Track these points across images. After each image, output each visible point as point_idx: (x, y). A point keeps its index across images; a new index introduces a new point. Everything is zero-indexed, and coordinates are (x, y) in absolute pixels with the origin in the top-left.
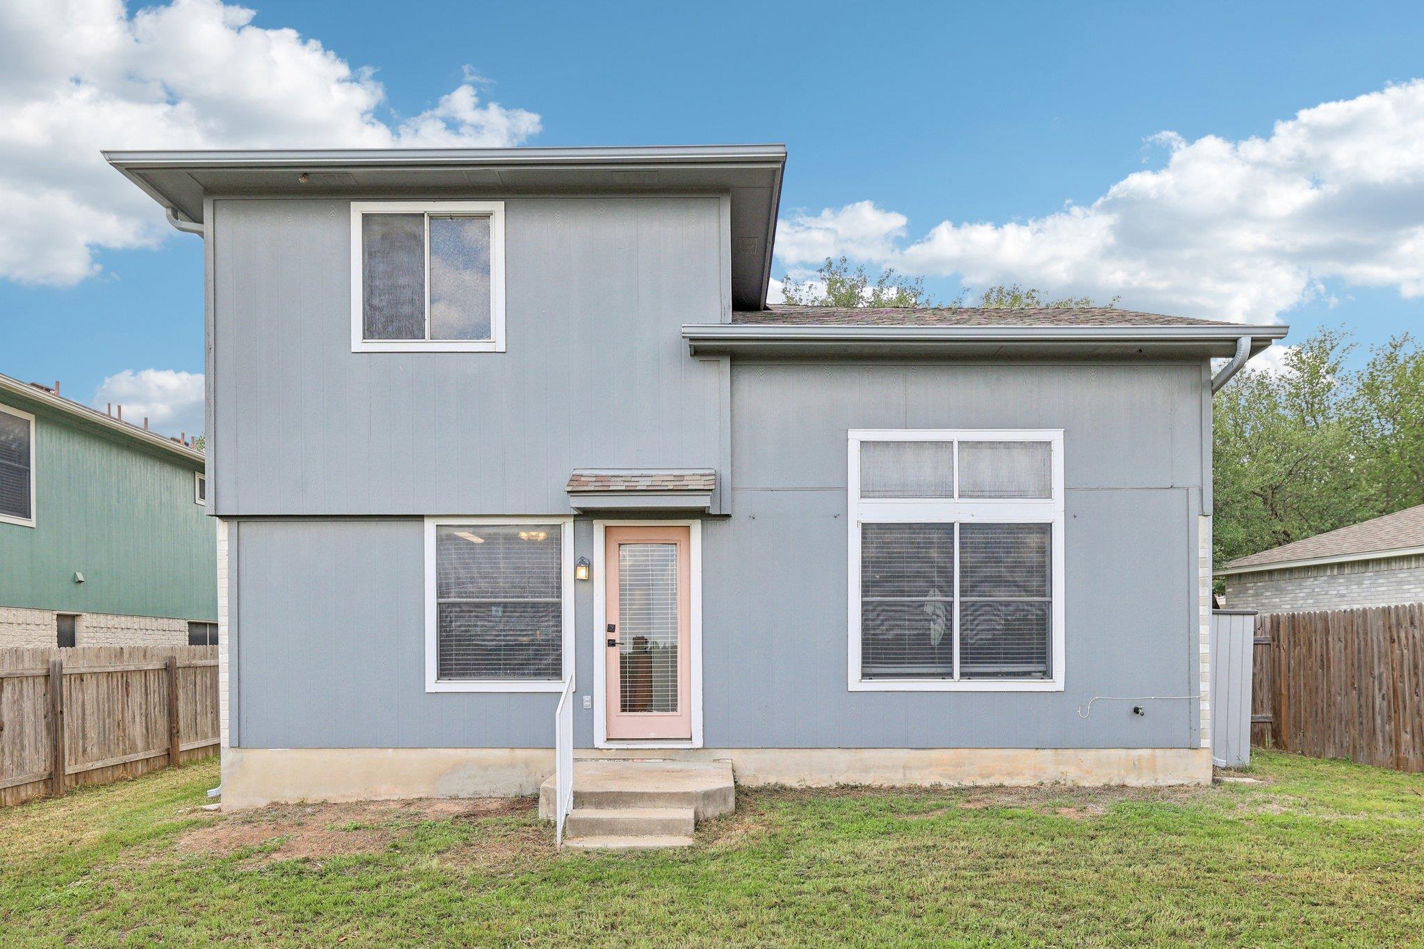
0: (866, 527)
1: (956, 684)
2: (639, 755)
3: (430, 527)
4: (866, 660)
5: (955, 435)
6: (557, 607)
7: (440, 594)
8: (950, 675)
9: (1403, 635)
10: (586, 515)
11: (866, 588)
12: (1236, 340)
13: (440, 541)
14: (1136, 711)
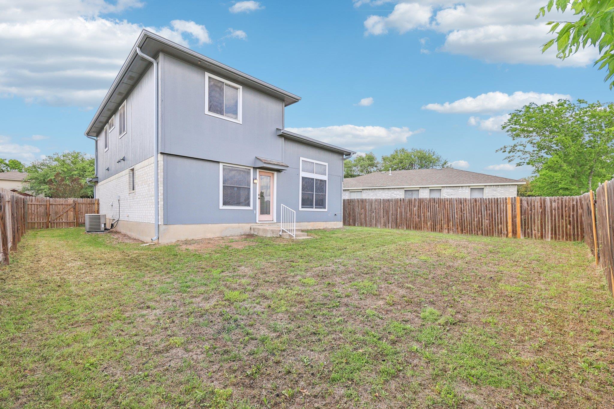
0: (303, 178)
1: (314, 210)
2: (264, 224)
3: (221, 165)
4: (302, 205)
5: (315, 162)
6: (249, 188)
7: (223, 183)
8: (313, 208)
9: (351, 204)
10: (255, 168)
11: (303, 190)
12: (350, 153)
13: (224, 169)
14: (335, 215)
